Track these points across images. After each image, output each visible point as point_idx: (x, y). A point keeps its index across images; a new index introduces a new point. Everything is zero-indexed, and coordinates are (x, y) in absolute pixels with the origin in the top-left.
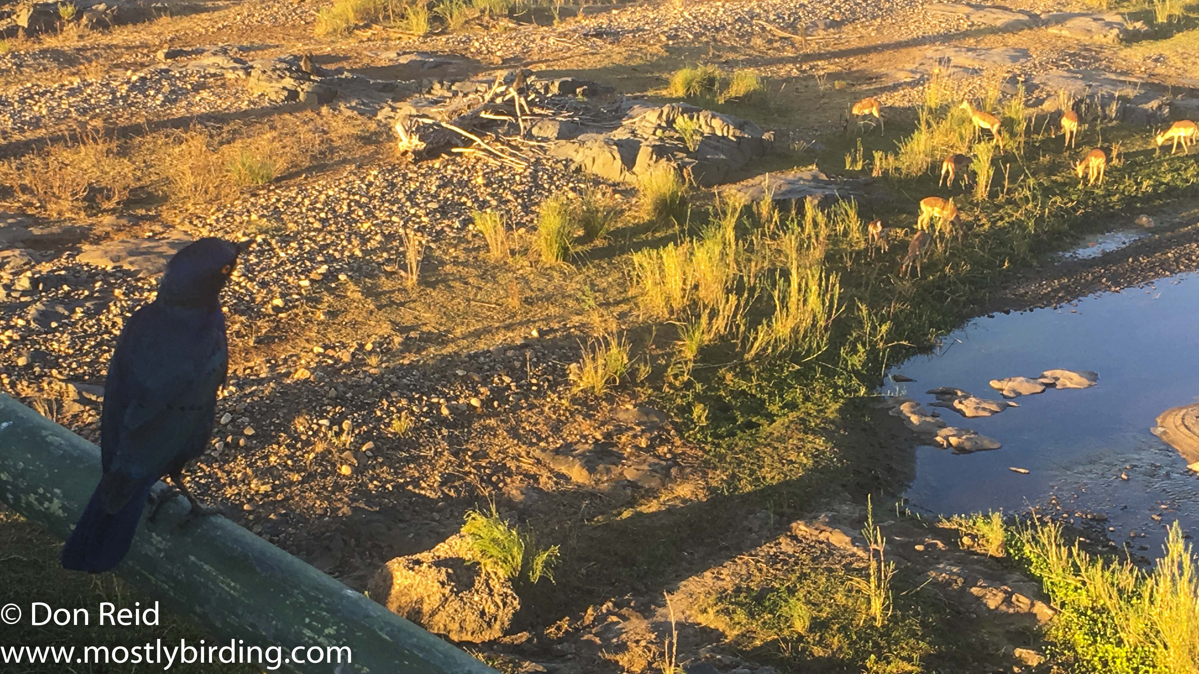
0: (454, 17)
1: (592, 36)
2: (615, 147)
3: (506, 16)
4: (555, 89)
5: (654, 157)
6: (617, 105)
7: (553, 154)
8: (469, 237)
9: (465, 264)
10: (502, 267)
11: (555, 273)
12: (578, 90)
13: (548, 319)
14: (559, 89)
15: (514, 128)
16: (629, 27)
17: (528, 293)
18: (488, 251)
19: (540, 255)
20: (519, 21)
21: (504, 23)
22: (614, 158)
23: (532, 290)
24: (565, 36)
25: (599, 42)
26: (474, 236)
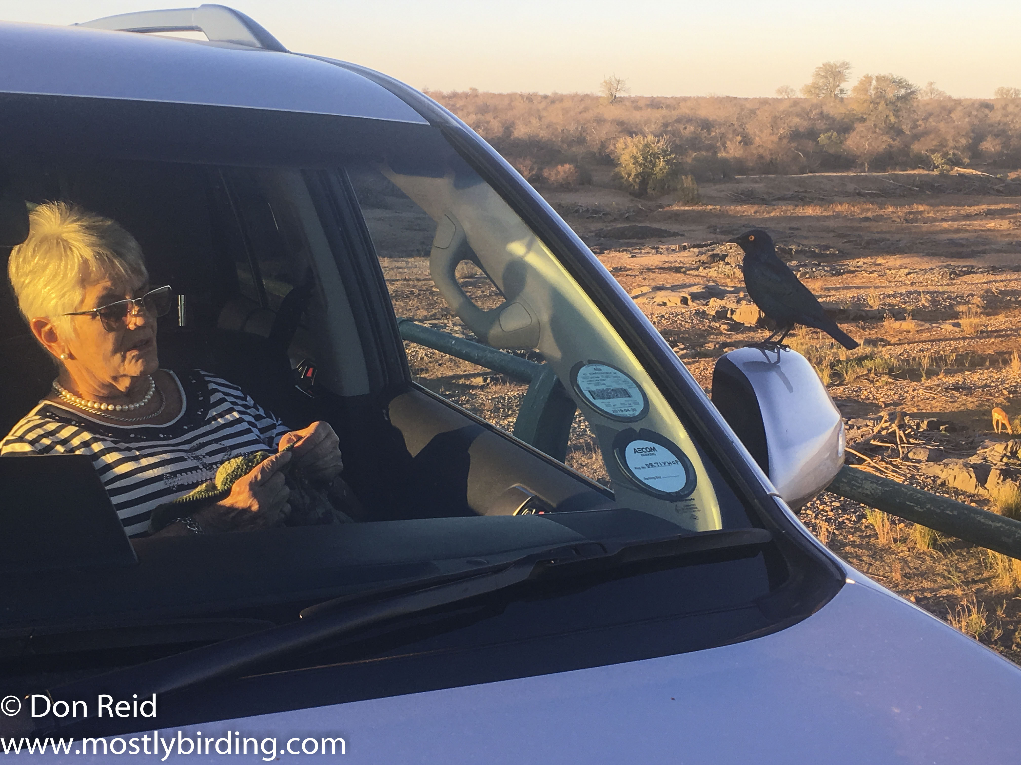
0: (849, 374)
1: (952, 389)
2: (971, 469)
3: (886, 374)
4: (924, 426)
5: (1002, 477)
6: (971, 439)
7: (924, 471)
8: (863, 527)
9: (860, 546)
10: (887, 550)
11: (927, 558)
12: (941, 427)
13: (923, 590)
14: (927, 426)
15: (895, 453)
16: (979, 383)
17: (907, 570)
18: (877, 538)
19: (915, 544)
20: (896, 377)
21: (885, 378)
22: (971, 477)
23: (910, 568)
24: (931, 389)
25: (957, 394)
26: (866, 527)
